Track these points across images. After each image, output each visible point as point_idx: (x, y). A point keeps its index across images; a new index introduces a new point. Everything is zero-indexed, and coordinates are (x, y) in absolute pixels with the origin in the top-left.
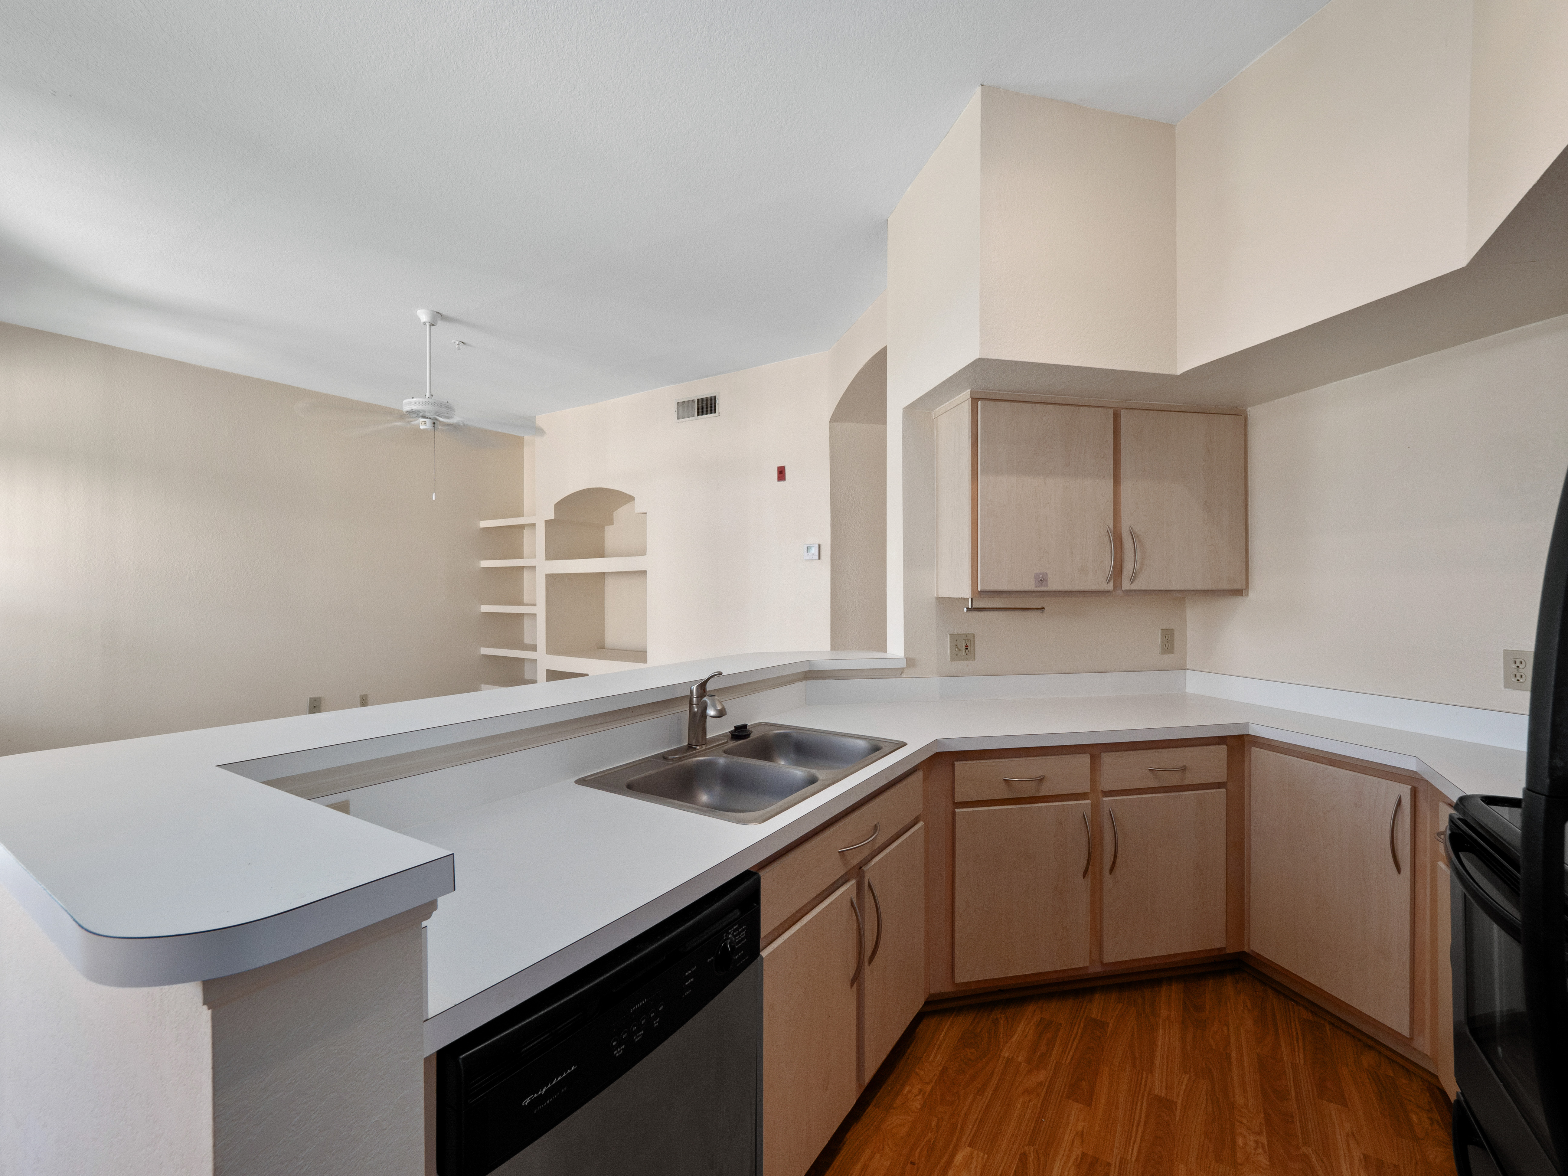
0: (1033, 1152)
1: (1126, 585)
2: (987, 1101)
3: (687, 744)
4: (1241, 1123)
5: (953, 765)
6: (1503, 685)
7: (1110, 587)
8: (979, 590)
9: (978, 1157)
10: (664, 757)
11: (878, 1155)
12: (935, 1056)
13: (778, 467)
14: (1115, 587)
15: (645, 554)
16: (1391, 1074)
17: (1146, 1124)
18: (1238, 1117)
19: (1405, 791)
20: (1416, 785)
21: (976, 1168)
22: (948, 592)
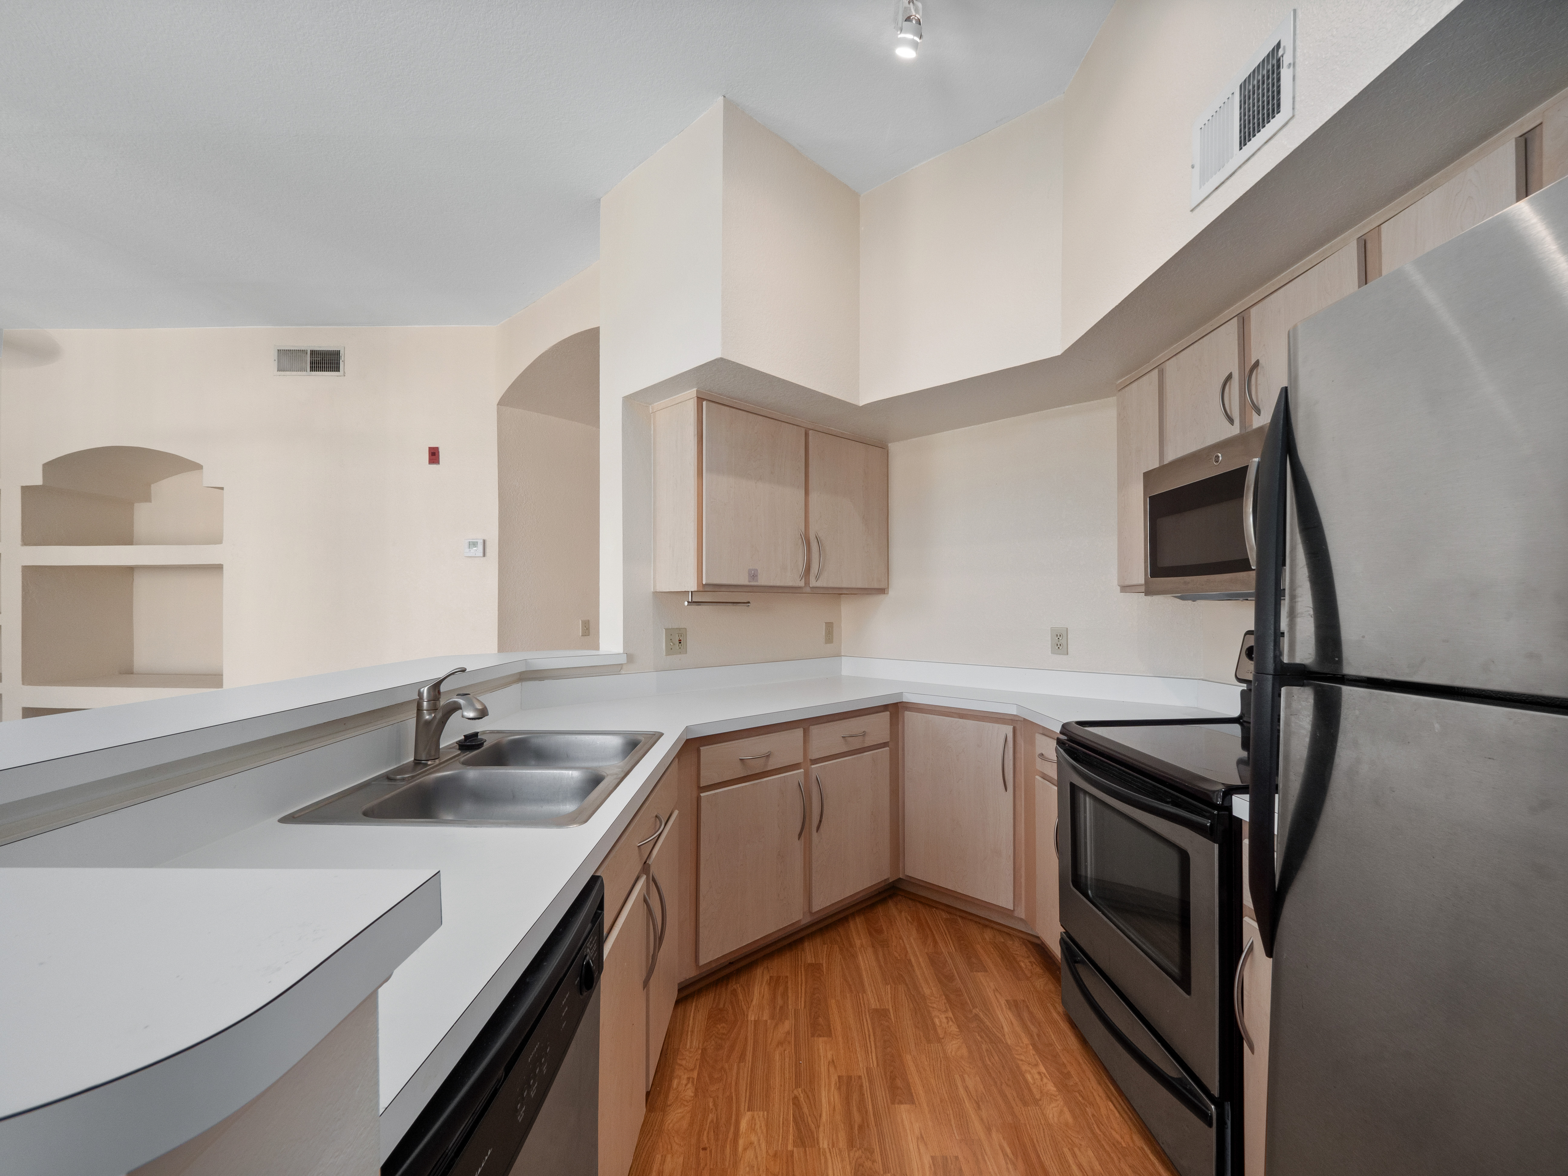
0: (802, 1092)
1: (813, 583)
2: (750, 1064)
3: (413, 759)
4: (934, 1008)
5: (699, 751)
6: (1050, 652)
7: (802, 584)
8: (704, 583)
9: (759, 1117)
10: (388, 777)
11: (669, 1157)
12: (691, 1042)
13: (430, 448)
14: (805, 584)
15: (221, 542)
16: (1003, 940)
17: (874, 1034)
18: (930, 1005)
19: (1008, 730)
20: (1015, 725)
21: (761, 1127)
22: (666, 586)
